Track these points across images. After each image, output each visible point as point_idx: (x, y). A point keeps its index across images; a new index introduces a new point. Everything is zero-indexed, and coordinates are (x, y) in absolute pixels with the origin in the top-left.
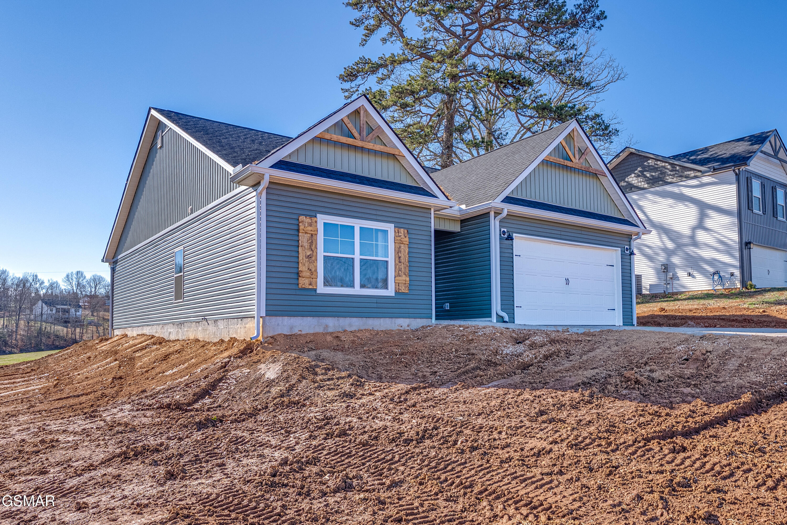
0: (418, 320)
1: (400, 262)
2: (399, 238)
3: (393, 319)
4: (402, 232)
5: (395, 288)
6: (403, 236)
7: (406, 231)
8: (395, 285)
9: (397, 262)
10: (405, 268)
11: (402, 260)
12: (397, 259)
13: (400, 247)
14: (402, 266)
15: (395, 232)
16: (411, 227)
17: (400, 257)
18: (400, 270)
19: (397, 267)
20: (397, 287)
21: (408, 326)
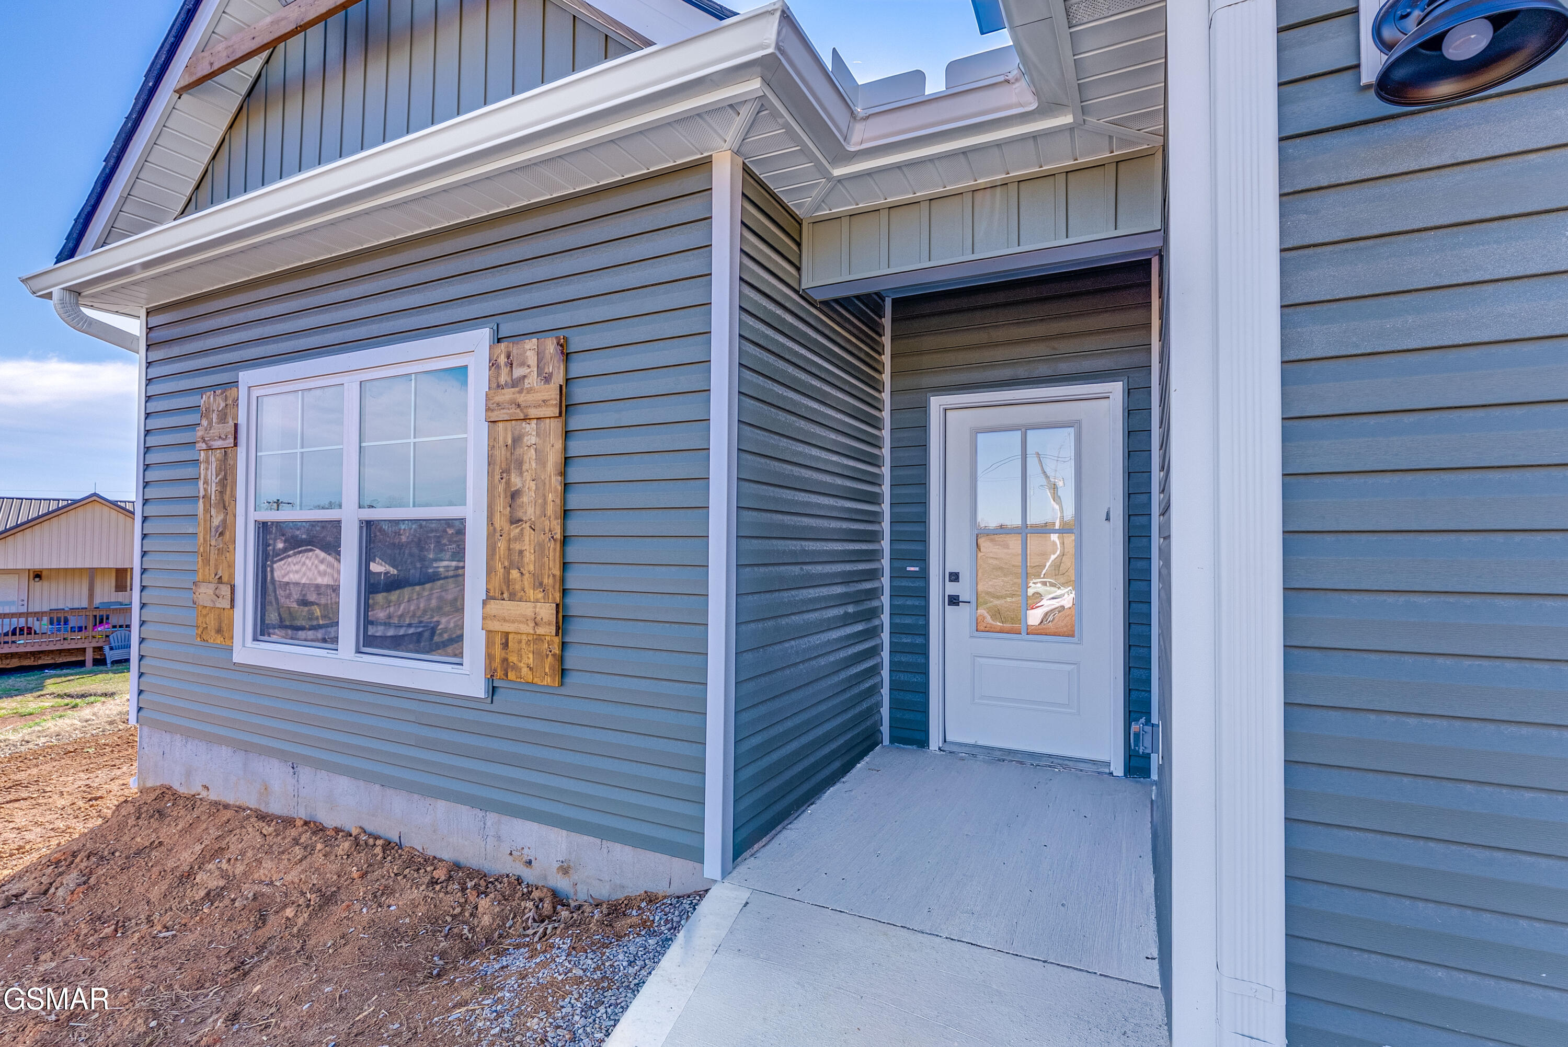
0: (623, 853)
1: (515, 521)
2: (508, 395)
3: (492, 817)
4: (532, 359)
5: (490, 657)
6: (533, 380)
7: (551, 346)
8: (489, 644)
9: (500, 522)
10: (540, 549)
11: (529, 509)
12: (501, 505)
13: (517, 440)
14: (528, 543)
15: (494, 365)
16: (582, 314)
17: (514, 495)
18: (515, 561)
19: (502, 545)
20: (498, 652)
21: (565, 870)
